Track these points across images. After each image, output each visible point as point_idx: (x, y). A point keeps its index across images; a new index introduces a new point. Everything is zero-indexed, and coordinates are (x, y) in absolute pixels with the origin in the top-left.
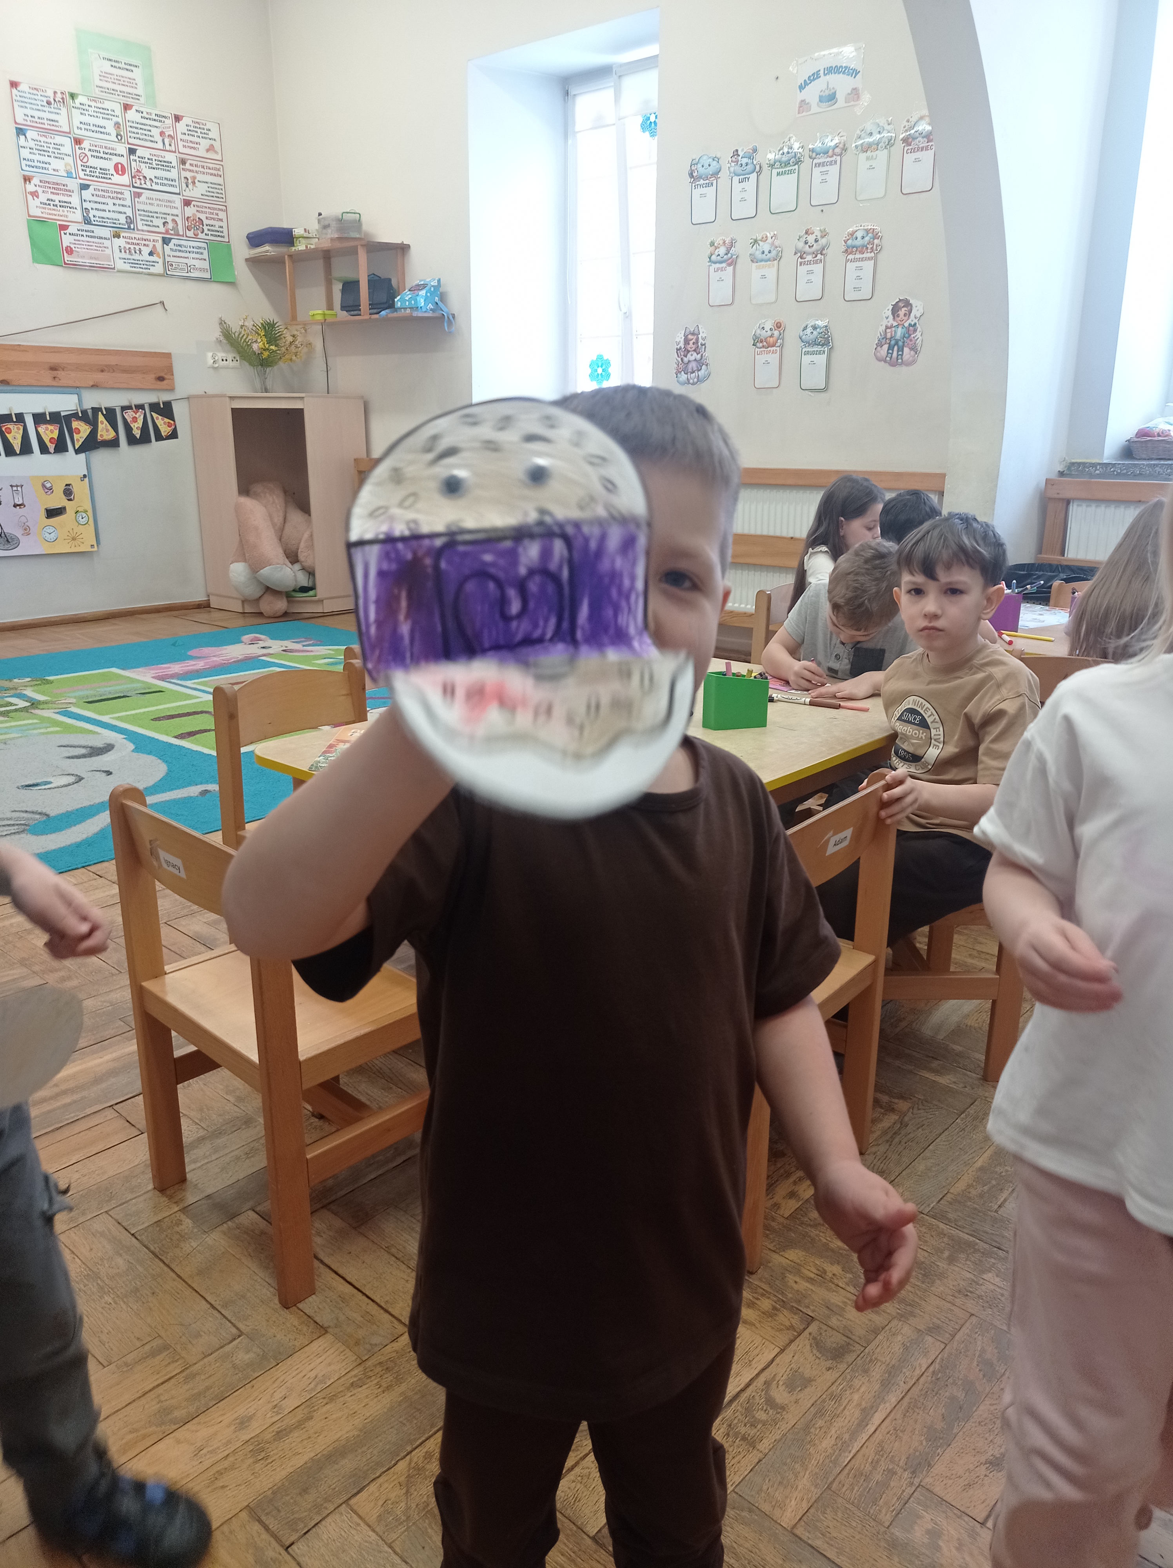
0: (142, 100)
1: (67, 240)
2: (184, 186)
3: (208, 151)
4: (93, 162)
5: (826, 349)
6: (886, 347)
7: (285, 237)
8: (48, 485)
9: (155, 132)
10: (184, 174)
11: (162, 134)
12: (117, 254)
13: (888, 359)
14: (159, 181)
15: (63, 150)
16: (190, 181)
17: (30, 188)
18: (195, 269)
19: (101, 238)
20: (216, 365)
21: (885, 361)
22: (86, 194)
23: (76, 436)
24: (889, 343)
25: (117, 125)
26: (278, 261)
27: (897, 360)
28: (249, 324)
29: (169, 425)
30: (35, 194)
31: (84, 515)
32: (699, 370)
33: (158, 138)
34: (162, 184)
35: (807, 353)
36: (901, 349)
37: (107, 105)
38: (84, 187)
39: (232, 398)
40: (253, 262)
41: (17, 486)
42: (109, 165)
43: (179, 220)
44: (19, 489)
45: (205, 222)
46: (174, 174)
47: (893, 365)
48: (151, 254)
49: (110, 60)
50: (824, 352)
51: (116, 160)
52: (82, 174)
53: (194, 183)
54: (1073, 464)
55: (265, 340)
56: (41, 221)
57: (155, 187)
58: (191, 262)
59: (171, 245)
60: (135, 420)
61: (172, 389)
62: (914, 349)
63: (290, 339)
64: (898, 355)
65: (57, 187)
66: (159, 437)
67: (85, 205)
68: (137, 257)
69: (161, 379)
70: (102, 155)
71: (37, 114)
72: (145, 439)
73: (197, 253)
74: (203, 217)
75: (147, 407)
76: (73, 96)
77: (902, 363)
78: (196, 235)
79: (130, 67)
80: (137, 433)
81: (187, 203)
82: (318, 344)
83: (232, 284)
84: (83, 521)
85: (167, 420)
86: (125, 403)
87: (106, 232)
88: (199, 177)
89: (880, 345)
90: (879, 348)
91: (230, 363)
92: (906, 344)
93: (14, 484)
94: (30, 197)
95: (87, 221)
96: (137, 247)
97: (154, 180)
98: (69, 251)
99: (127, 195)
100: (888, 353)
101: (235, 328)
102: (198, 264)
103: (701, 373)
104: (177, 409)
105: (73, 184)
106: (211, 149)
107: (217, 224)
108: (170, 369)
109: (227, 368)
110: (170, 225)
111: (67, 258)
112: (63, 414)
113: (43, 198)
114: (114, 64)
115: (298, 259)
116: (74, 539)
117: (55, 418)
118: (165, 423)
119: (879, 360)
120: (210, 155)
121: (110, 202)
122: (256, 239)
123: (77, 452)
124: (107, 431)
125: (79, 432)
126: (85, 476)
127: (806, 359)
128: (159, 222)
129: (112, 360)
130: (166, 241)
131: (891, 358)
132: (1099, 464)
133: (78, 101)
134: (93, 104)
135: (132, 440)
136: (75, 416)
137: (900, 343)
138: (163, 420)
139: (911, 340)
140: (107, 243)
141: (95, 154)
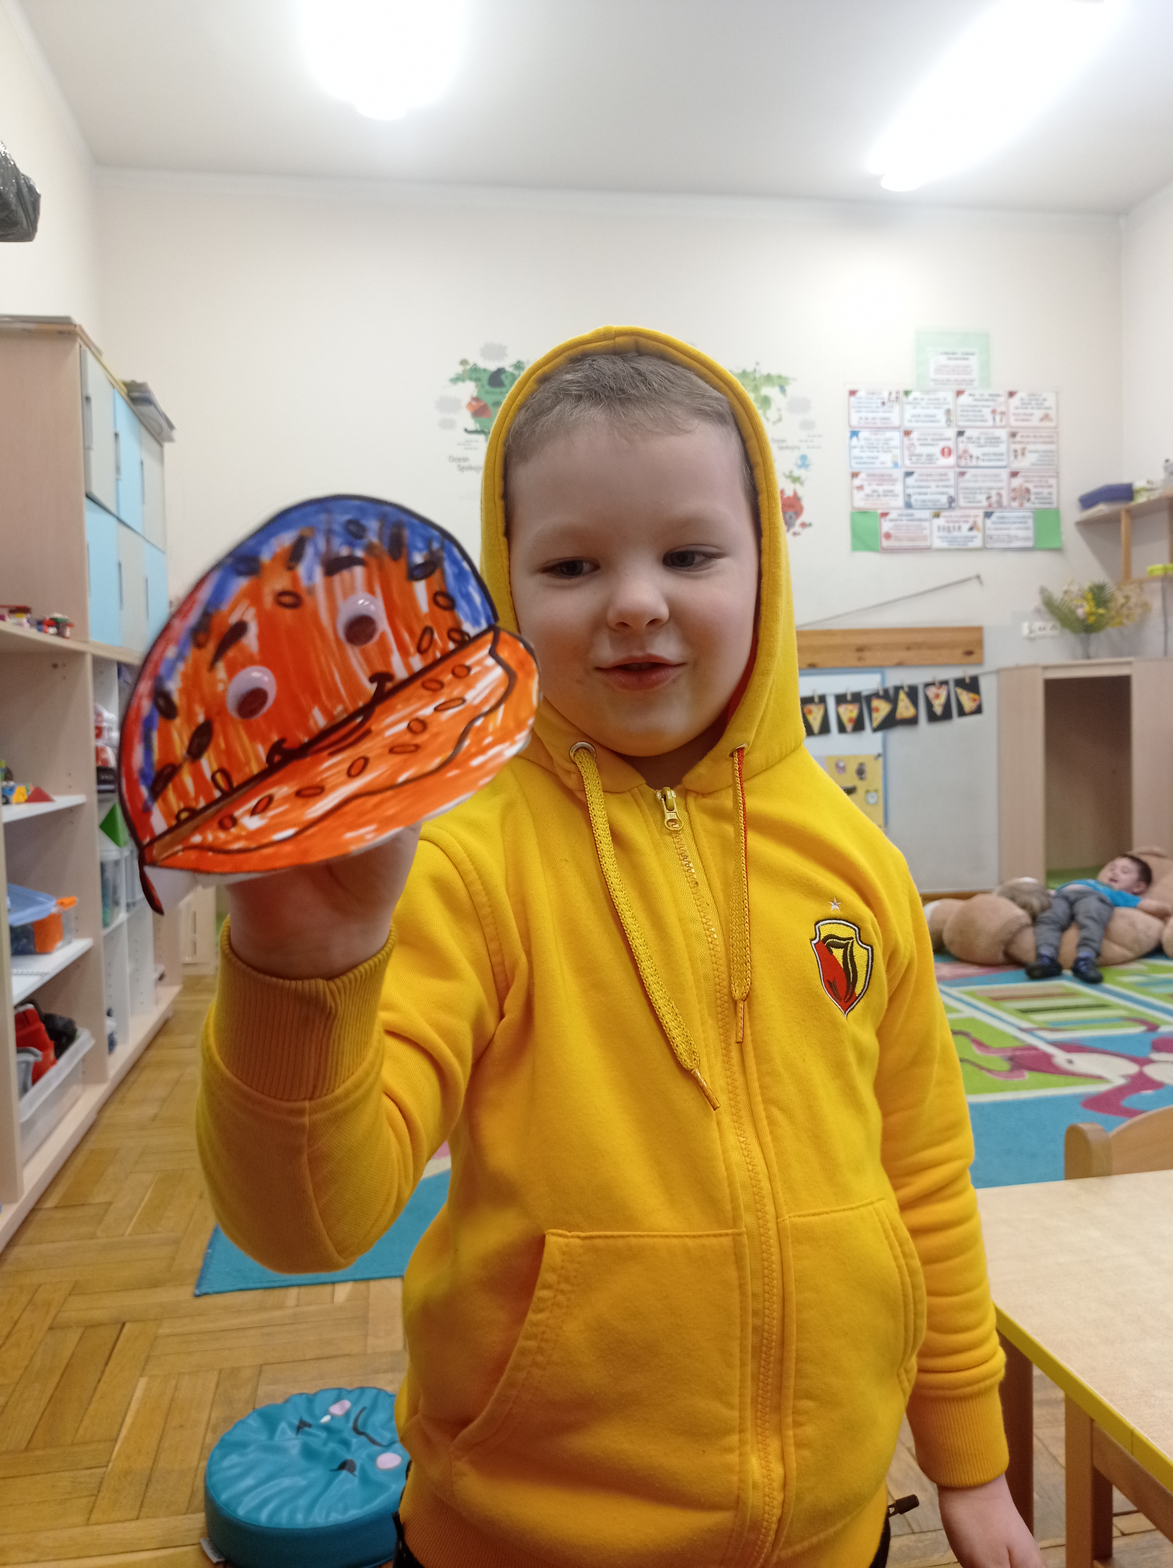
0: (976, 384)
1: (886, 526)
2: (1012, 458)
3: (1042, 420)
4: (920, 450)
7: (1124, 493)
8: (841, 764)
9: (987, 412)
10: (1013, 447)
11: (994, 412)
12: (936, 533)
14: (985, 458)
15: (892, 443)
16: (1019, 452)
17: (857, 482)
18: (1017, 538)
19: (920, 520)
20: (1032, 635)
22: (910, 481)
23: (875, 715)
25: (948, 412)
26: (1112, 520)
28: (1075, 588)
29: (975, 700)
30: (860, 488)
31: (874, 794)
33: (989, 417)
34: (990, 460)
37: (940, 395)
38: (909, 474)
39: (1046, 668)
40: (1085, 526)
42: (936, 451)
43: (1004, 493)
45: (1033, 490)
46: (1002, 448)
48: (971, 529)
49: (947, 353)
51: (943, 444)
52: (907, 463)
53: (1023, 454)
55: (1092, 603)
56: (863, 512)
57: (981, 463)
58: (1013, 532)
59: (994, 518)
60: (937, 696)
61: (980, 663)
63: (1121, 600)
65: (883, 478)
66: (962, 713)
67: (909, 491)
68: (956, 534)
69: (969, 653)
70: (930, 442)
71: (870, 415)
72: (946, 715)
73: (1021, 522)
74: (1030, 486)
75: (952, 684)
76: (907, 393)
78: (1021, 505)
79: (967, 355)
80: (938, 709)
81: (1014, 474)
82: (1156, 604)
83: (1058, 550)
84: (873, 800)
85: (972, 695)
86: (929, 679)
87: (927, 514)
88: (1030, 447)
91: (1049, 632)
94: (855, 491)
95: (908, 505)
96: (957, 525)
97: (982, 457)
98: (888, 536)
99: (951, 475)
101: (1057, 595)
102: (1021, 533)
104: (985, 684)
105: (899, 473)
106: (1046, 417)
107: (1046, 491)
108: (980, 643)
109: (1042, 637)
110: (994, 499)
111: (885, 543)
112: (865, 693)
113: (868, 490)
114: (949, 356)
115: (1136, 514)
117: (857, 698)
118: (969, 698)
120: (1046, 424)
121: (933, 484)
122: (1088, 501)
123: (875, 730)
124: (907, 708)
125: (877, 710)
126: (879, 755)
128: (982, 497)
129: (919, 638)
130: (988, 515)
133: (911, 397)
134: (926, 397)
135: (933, 717)
136: (876, 695)
138: (967, 695)
140: (926, 524)
141: (923, 442)
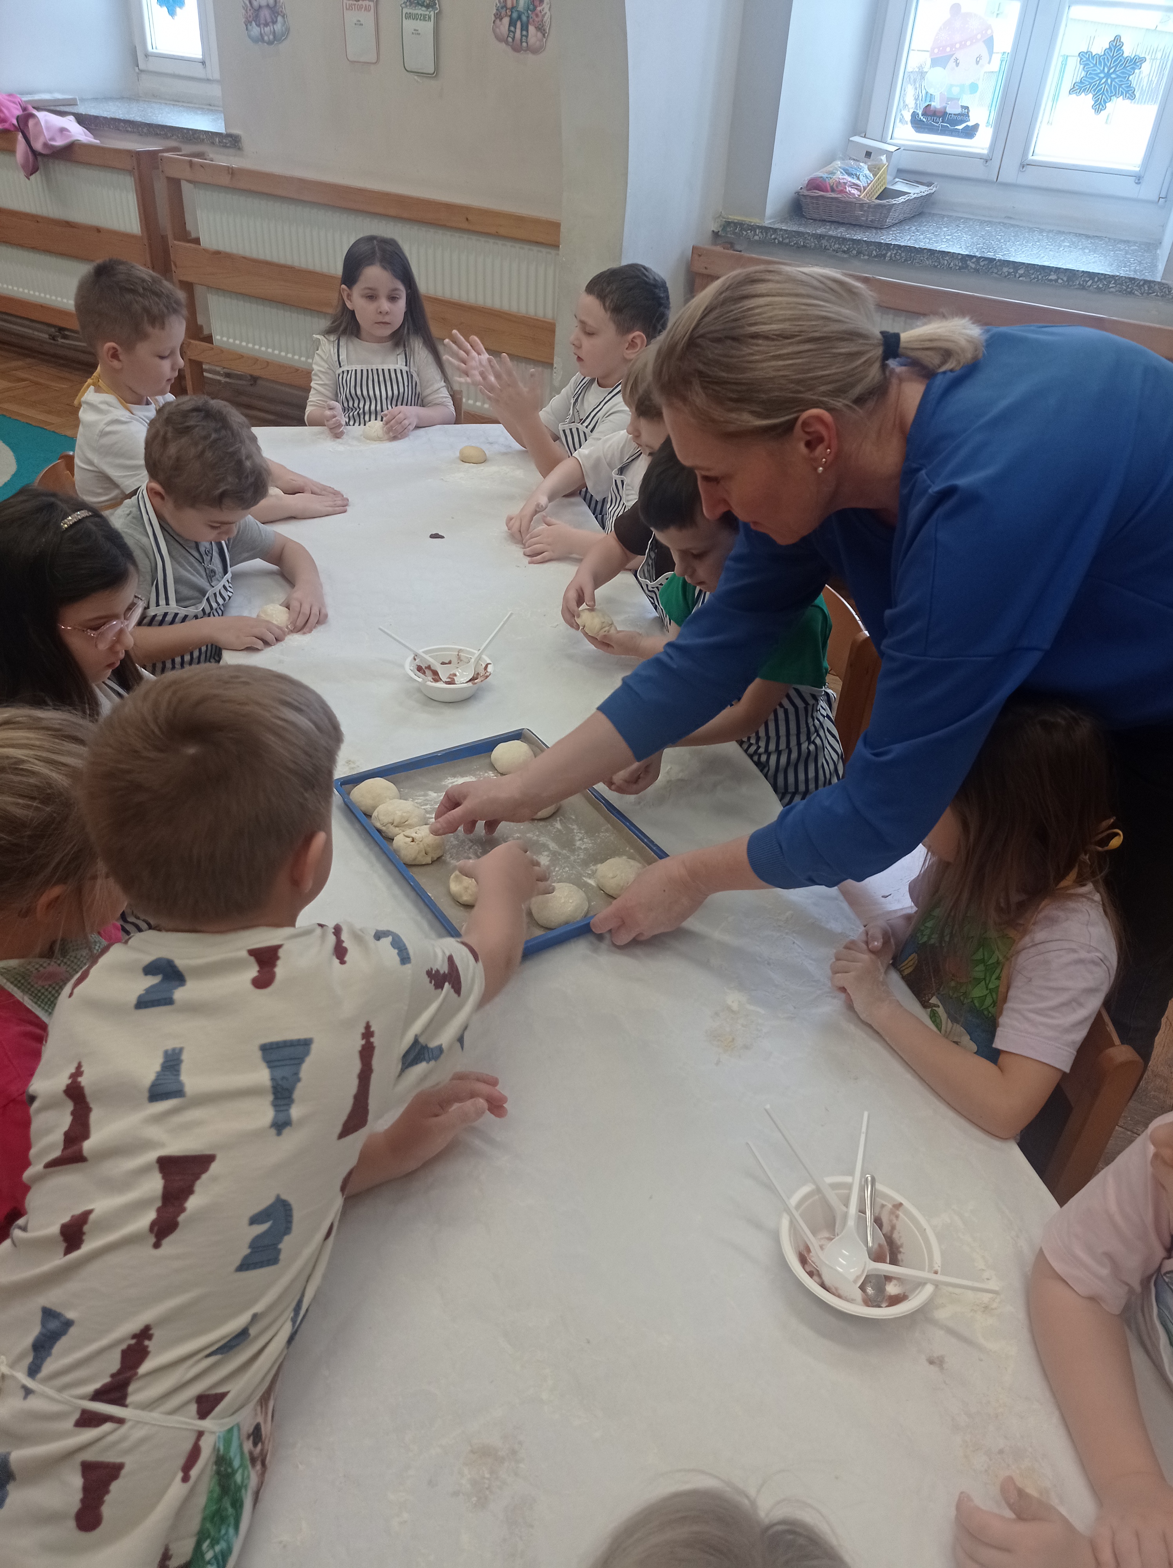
5: (432, 13)
6: (506, 20)
13: (510, 40)
21: (507, 43)
24: (511, 16)
27: (521, 42)
32: (274, 22)
35: (409, 16)
36: (525, 28)
47: (517, 49)
50: (430, 18)
54: (728, 223)
62: (540, 28)
64: (522, 36)
77: (528, 49)
89: (499, 16)
90: (498, 21)
92: (531, 20)
100: (509, 31)
103: (278, 27)
119: (500, 39)
127: (409, 25)
131: (513, 39)
132: (759, 227)
137: (524, 18)
139: (537, 15)
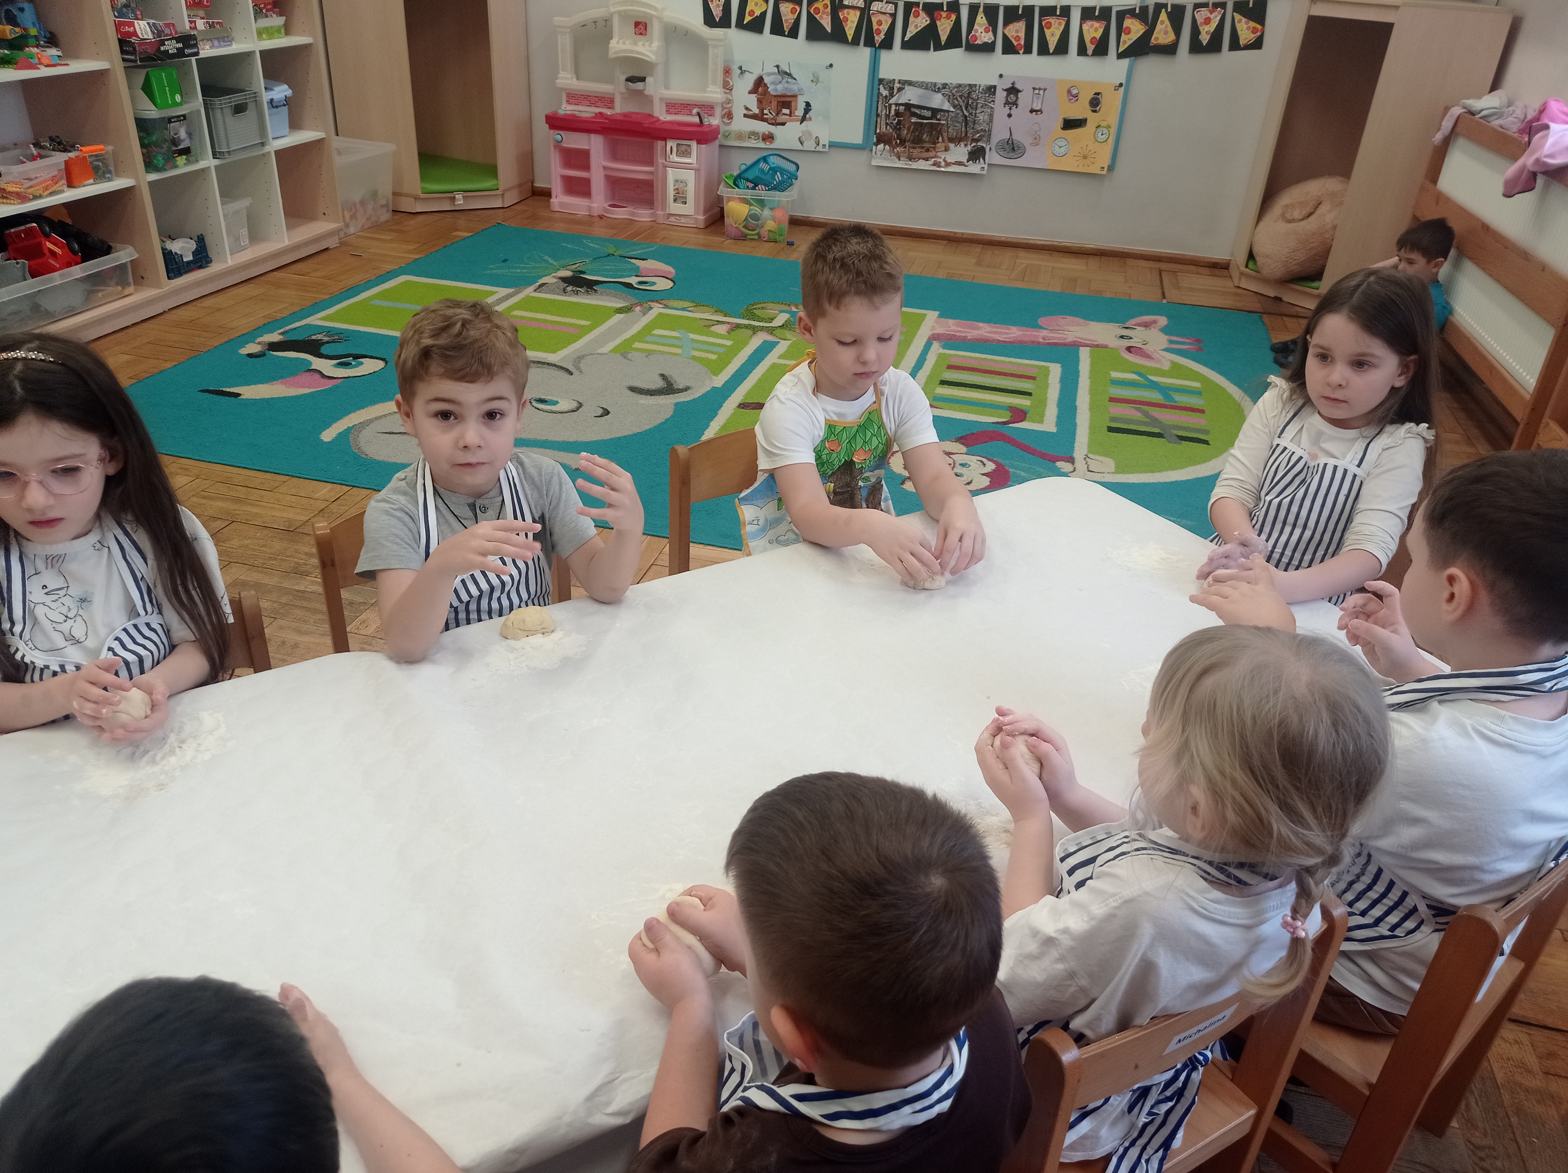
8: (1074, 92)
23: (1123, 37)
29: (1254, 31)
31: (1105, 131)
41: (1040, 89)
44: (1041, 92)
60: (1208, 21)
66: (1235, 45)
72: (1214, 46)
75: (1230, 7)
80: (1205, 38)
84: (1102, 138)
85: (1252, 24)
93: (1037, 87)
104: (1274, 12)
112: (1118, 8)
116: (1085, 157)
117: (1106, 13)
118: (1248, 28)
123: (1120, 56)
124: (1166, 33)
125: (1129, 31)
126: (1121, 85)
135: (1196, 47)
136: (1133, 12)
138: (1247, 23)
